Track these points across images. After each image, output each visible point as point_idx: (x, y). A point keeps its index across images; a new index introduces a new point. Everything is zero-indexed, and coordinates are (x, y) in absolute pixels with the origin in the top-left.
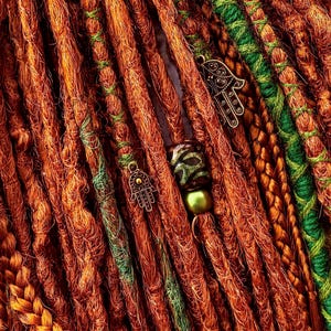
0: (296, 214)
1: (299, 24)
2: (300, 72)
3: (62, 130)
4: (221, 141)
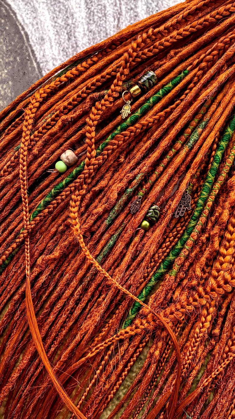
0: (165, 257)
1: (220, 211)
2: (206, 223)
3: (134, 169)
4: (169, 216)
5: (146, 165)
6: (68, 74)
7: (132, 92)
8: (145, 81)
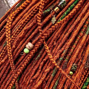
0: (82, 86)
3: (61, 48)
4: (82, 68)
5: (67, 45)
6: (23, 5)
7: (55, 11)
8: (61, 5)
